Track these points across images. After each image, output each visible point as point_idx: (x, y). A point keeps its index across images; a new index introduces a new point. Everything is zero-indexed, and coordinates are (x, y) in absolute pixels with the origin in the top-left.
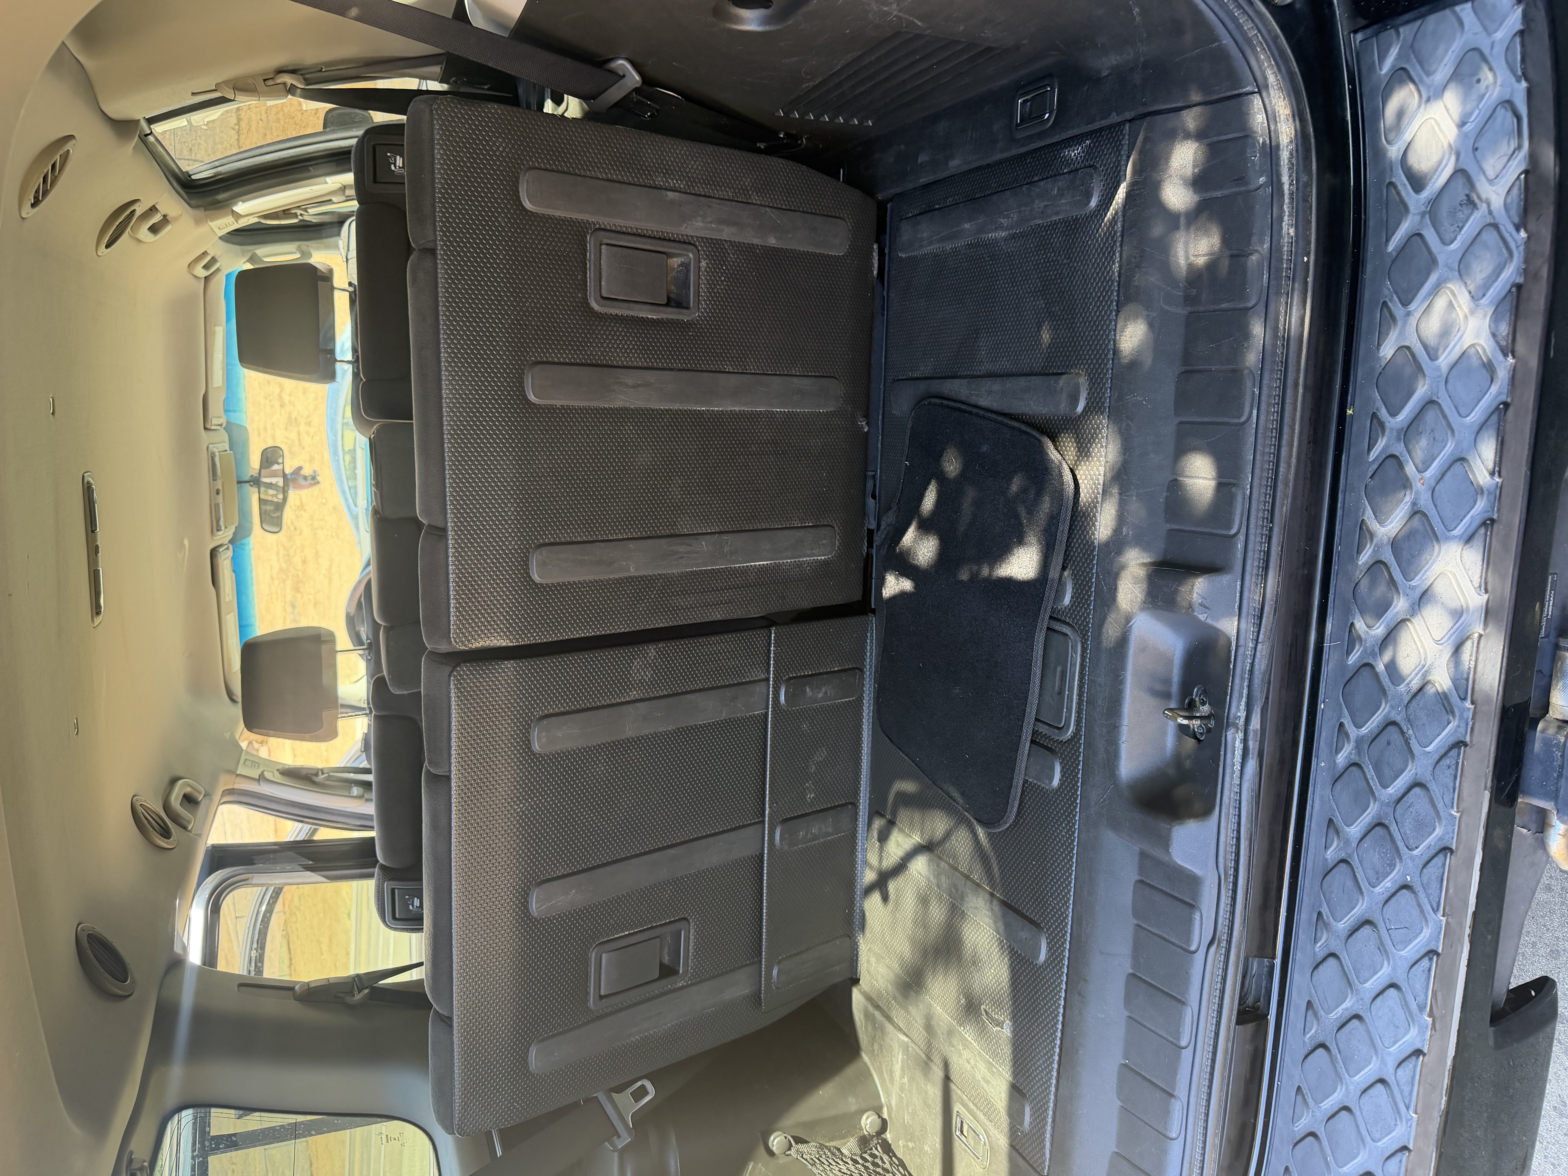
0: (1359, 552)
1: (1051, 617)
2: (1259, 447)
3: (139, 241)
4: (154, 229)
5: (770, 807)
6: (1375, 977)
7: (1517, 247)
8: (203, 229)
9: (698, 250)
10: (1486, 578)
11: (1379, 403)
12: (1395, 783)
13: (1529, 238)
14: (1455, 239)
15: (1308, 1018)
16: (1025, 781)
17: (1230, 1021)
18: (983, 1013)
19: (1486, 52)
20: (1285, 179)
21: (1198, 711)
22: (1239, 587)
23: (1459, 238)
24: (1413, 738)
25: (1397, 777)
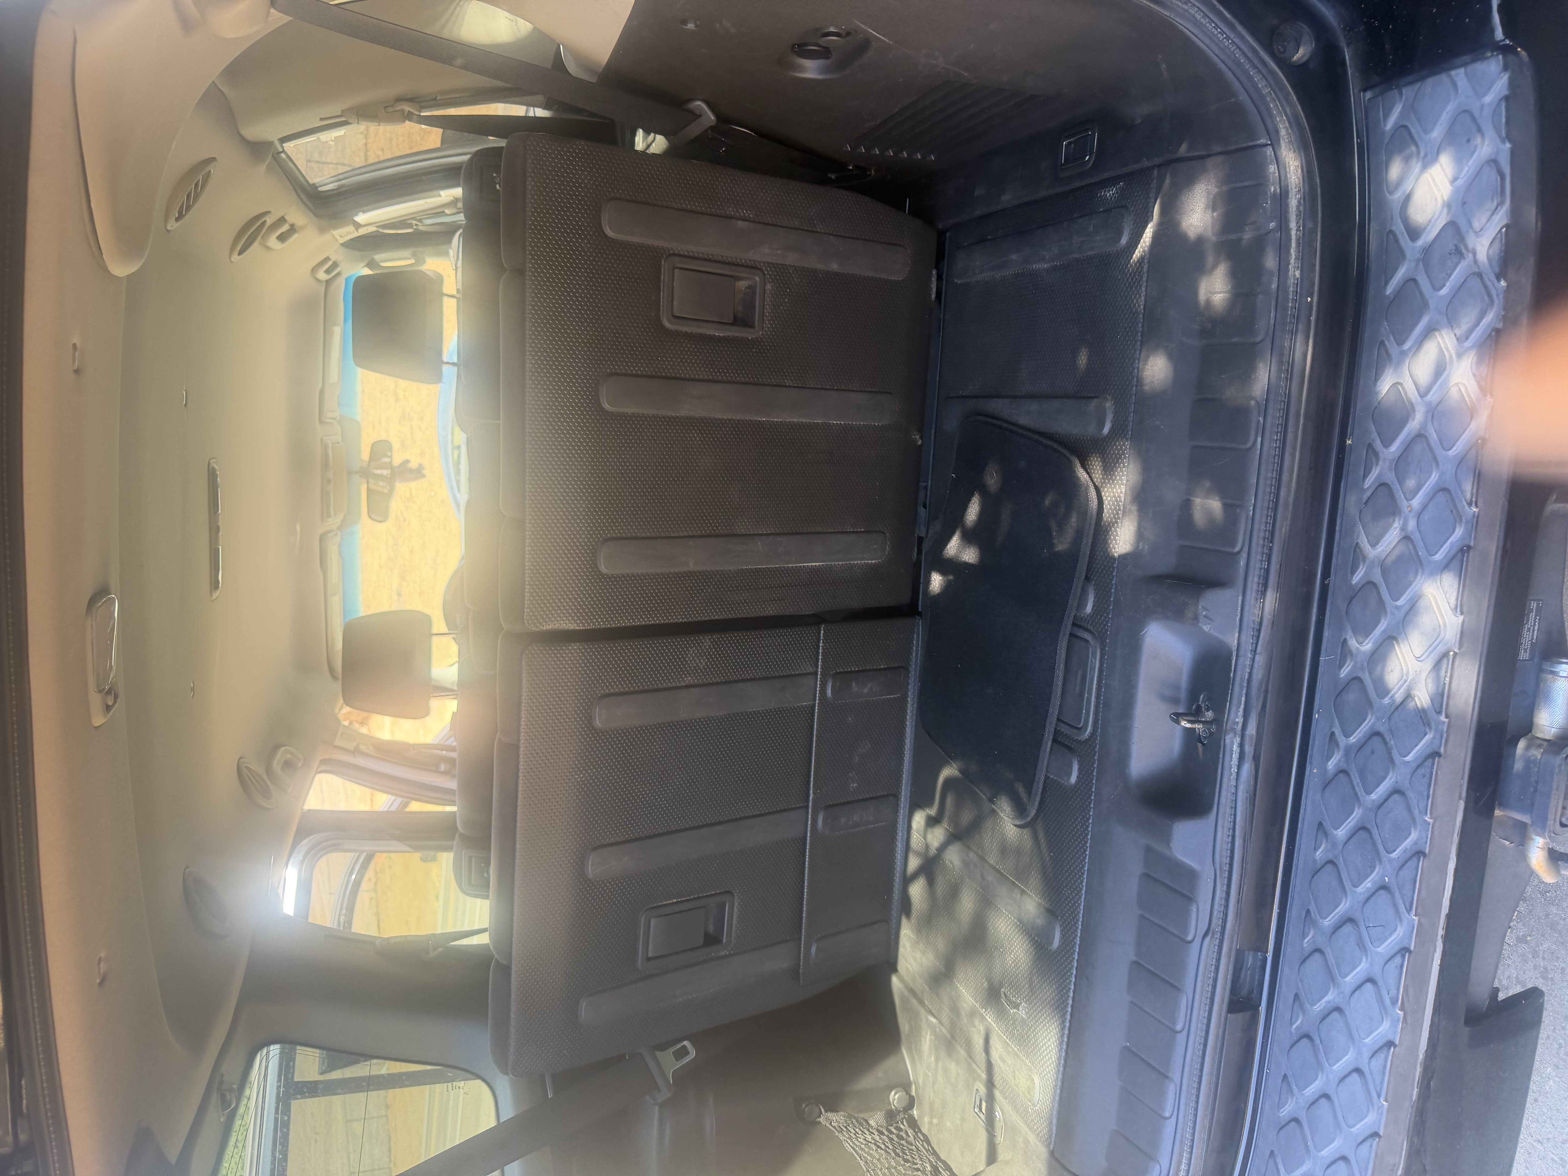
0: (1353, 573)
1: (1074, 624)
2: (1263, 472)
3: (268, 248)
4: (282, 238)
5: (814, 793)
6: (1354, 973)
7: (1498, 295)
8: (327, 237)
9: (764, 274)
10: (1461, 601)
11: (1374, 435)
12: (1377, 790)
13: (1508, 286)
14: (1444, 286)
15: (1295, 1009)
16: (1047, 778)
17: (1221, 1009)
18: (1003, 996)
19: (1476, 114)
20: (1293, 225)
21: (1204, 716)
22: (1240, 602)
23: (1448, 284)
24: (1394, 749)
25: (1378, 785)
